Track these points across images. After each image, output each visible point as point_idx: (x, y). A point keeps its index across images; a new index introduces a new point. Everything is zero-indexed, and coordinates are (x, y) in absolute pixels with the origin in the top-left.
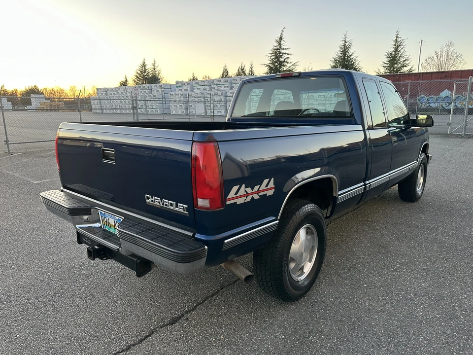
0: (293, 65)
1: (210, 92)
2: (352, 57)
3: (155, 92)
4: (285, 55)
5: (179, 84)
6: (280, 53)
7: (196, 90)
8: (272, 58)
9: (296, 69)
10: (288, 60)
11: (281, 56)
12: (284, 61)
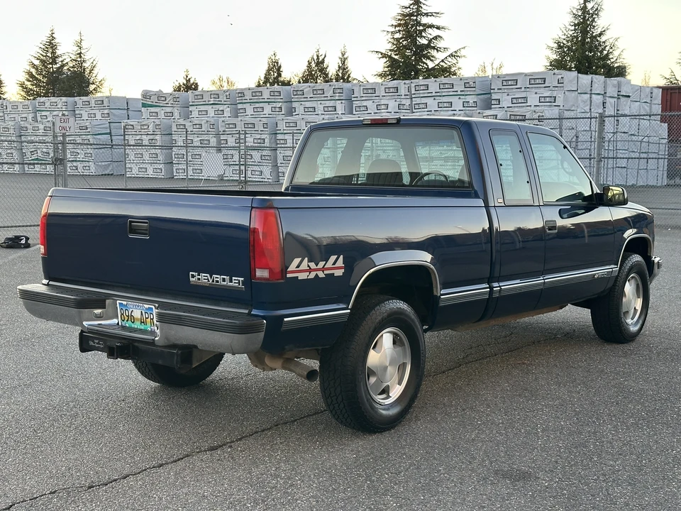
0: (451, 55)
1: (233, 120)
2: (603, 39)
3: (85, 116)
4: (430, 30)
5: (150, 100)
6: (419, 24)
7: (195, 114)
8: (397, 36)
9: (458, 65)
10: (440, 44)
11: (421, 32)
12: (428, 46)
